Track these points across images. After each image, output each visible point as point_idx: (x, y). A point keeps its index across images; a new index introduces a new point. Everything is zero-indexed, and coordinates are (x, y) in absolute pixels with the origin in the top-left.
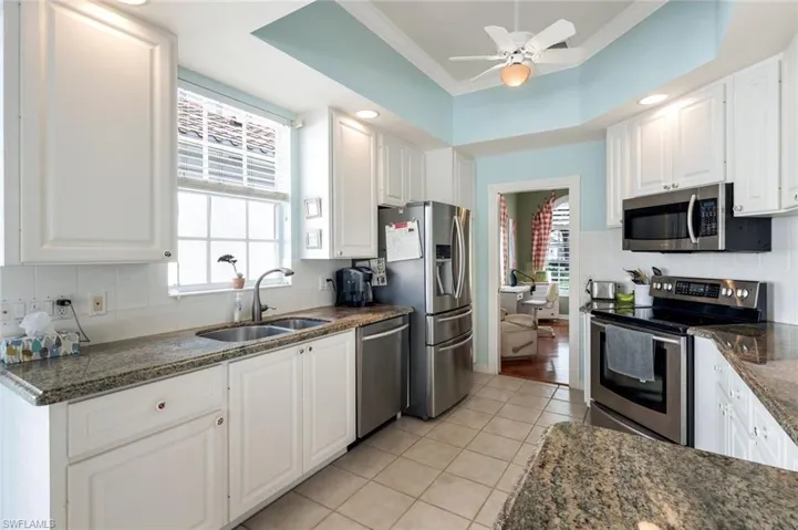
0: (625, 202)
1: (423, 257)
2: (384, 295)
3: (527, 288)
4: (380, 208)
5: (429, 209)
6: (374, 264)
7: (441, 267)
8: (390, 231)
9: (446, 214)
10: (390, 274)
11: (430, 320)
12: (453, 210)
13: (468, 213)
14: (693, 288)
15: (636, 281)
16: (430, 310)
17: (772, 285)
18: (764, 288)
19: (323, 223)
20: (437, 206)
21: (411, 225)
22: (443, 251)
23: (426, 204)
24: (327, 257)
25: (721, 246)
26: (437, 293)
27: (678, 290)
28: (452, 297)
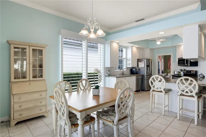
0: (178, 58)
1: (145, 67)
2: (138, 72)
3: (166, 74)
4: (138, 59)
5: (146, 60)
6: (136, 68)
7: (147, 69)
8: (139, 63)
9: (148, 60)
10: (139, 69)
11: (146, 76)
12: (149, 60)
13: (152, 60)
14: (188, 72)
15: (181, 71)
16: (146, 74)
17: (198, 71)
18: (196, 71)
19: (130, 62)
20: (147, 59)
21: (143, 62)
22: (148, 66)
23: (145, 59)
24: (131, 67)
25: (189, 65)
26: (147, 72)
27: (186, 72)
28: (149, 73)
